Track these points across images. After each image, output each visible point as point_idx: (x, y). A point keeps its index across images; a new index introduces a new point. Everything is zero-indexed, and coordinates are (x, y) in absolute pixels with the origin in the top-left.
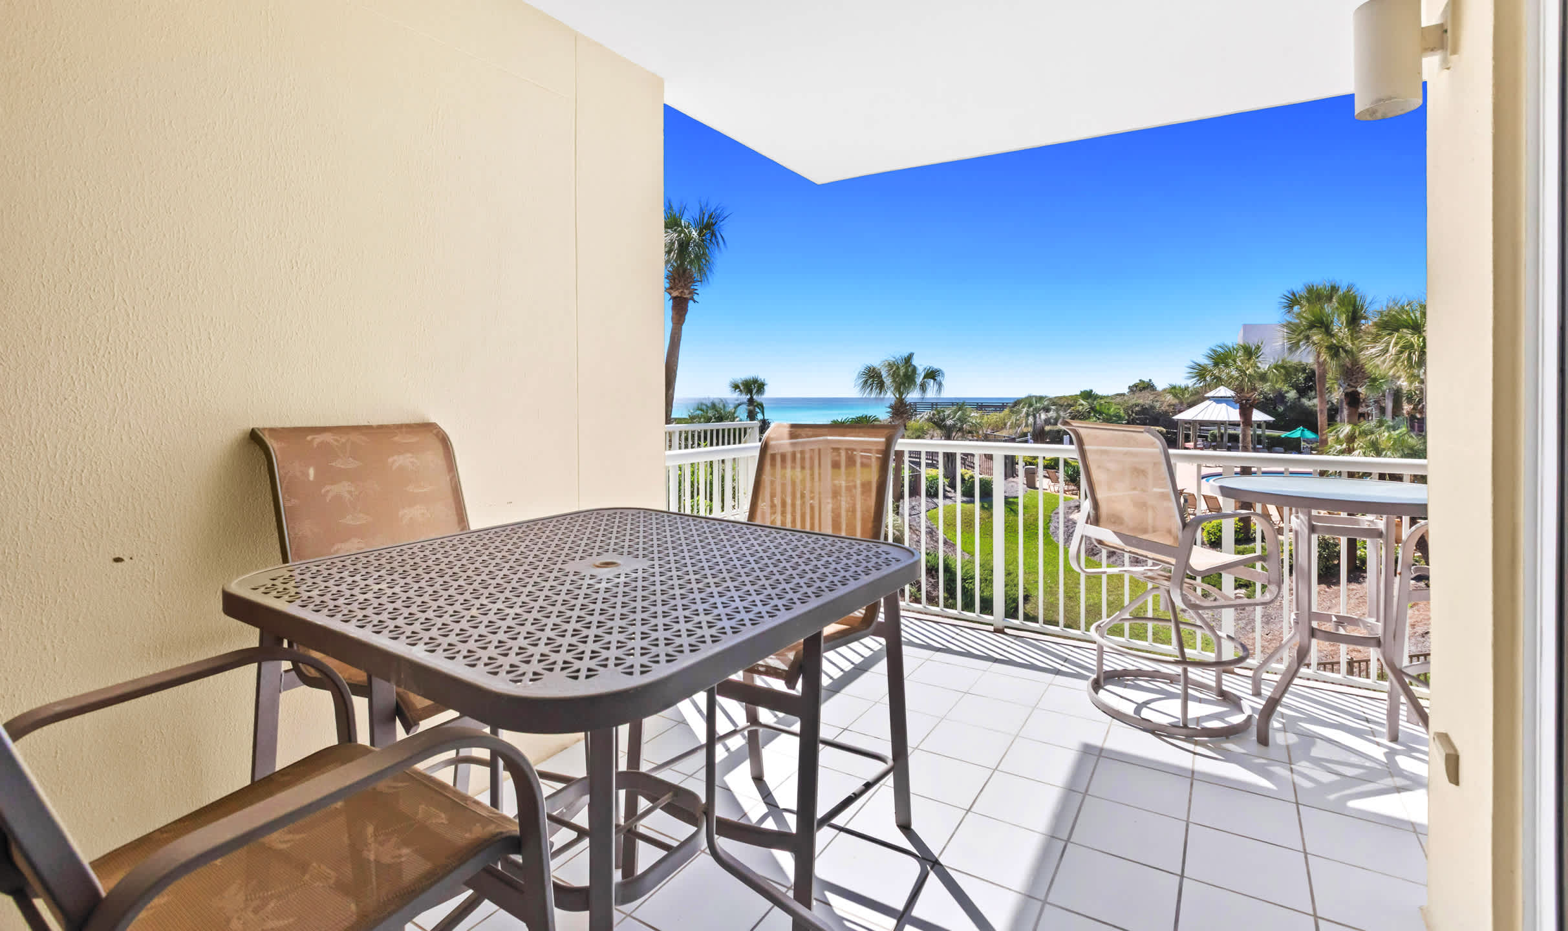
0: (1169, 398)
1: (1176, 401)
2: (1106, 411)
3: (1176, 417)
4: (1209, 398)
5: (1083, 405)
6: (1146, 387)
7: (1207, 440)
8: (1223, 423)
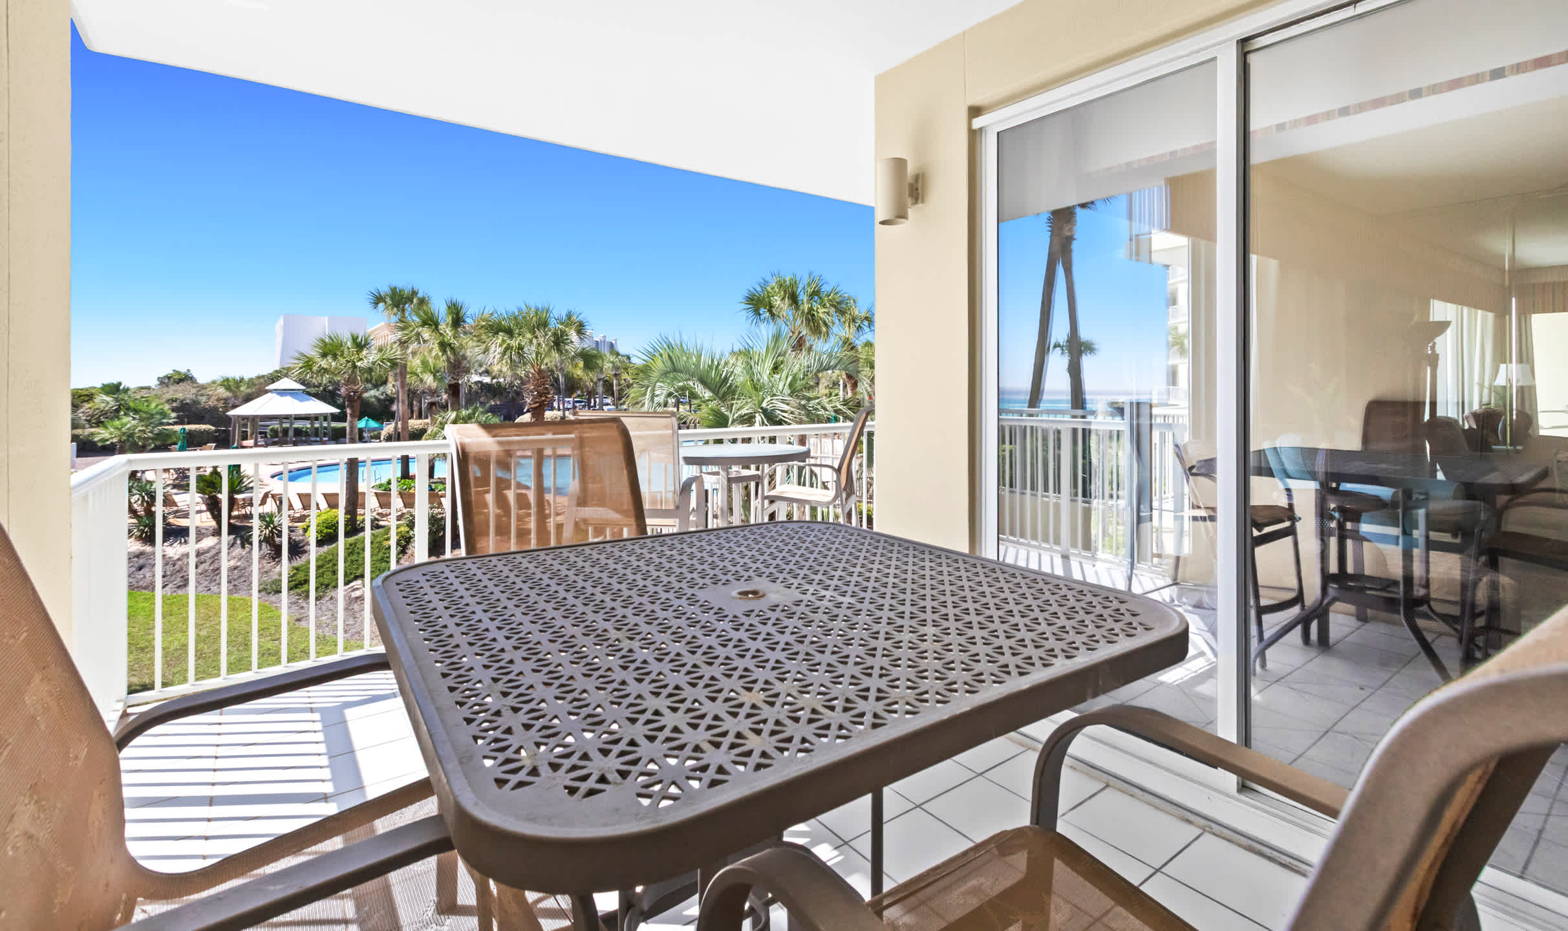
0: (222, 392)
1: (227, 394)
2: (144, 408)
3: (231, 413)
4: (270, 391)
5: (105, 402)
6: (184, 379)
7: (266, 437)
8: (287, 417)
